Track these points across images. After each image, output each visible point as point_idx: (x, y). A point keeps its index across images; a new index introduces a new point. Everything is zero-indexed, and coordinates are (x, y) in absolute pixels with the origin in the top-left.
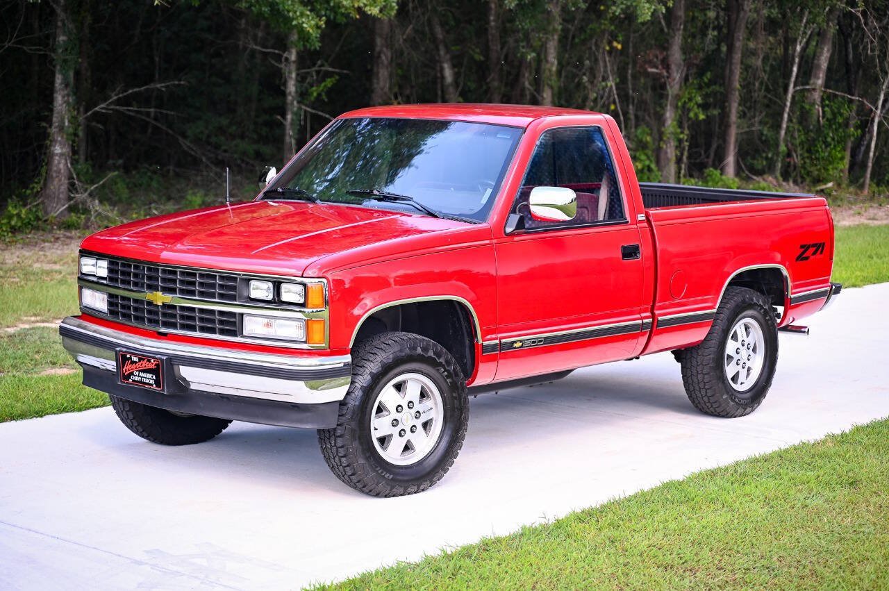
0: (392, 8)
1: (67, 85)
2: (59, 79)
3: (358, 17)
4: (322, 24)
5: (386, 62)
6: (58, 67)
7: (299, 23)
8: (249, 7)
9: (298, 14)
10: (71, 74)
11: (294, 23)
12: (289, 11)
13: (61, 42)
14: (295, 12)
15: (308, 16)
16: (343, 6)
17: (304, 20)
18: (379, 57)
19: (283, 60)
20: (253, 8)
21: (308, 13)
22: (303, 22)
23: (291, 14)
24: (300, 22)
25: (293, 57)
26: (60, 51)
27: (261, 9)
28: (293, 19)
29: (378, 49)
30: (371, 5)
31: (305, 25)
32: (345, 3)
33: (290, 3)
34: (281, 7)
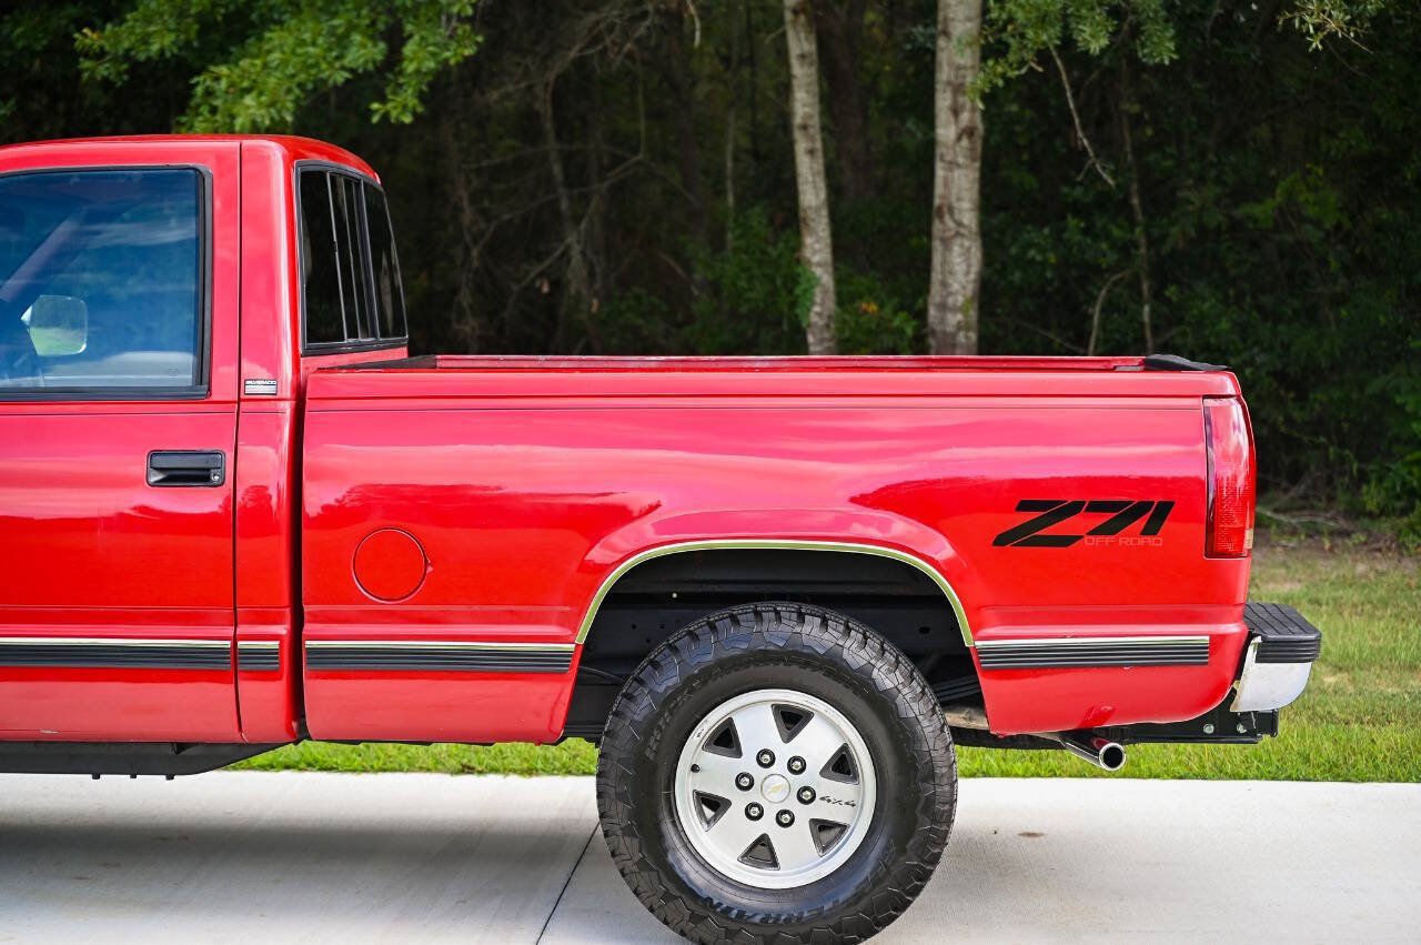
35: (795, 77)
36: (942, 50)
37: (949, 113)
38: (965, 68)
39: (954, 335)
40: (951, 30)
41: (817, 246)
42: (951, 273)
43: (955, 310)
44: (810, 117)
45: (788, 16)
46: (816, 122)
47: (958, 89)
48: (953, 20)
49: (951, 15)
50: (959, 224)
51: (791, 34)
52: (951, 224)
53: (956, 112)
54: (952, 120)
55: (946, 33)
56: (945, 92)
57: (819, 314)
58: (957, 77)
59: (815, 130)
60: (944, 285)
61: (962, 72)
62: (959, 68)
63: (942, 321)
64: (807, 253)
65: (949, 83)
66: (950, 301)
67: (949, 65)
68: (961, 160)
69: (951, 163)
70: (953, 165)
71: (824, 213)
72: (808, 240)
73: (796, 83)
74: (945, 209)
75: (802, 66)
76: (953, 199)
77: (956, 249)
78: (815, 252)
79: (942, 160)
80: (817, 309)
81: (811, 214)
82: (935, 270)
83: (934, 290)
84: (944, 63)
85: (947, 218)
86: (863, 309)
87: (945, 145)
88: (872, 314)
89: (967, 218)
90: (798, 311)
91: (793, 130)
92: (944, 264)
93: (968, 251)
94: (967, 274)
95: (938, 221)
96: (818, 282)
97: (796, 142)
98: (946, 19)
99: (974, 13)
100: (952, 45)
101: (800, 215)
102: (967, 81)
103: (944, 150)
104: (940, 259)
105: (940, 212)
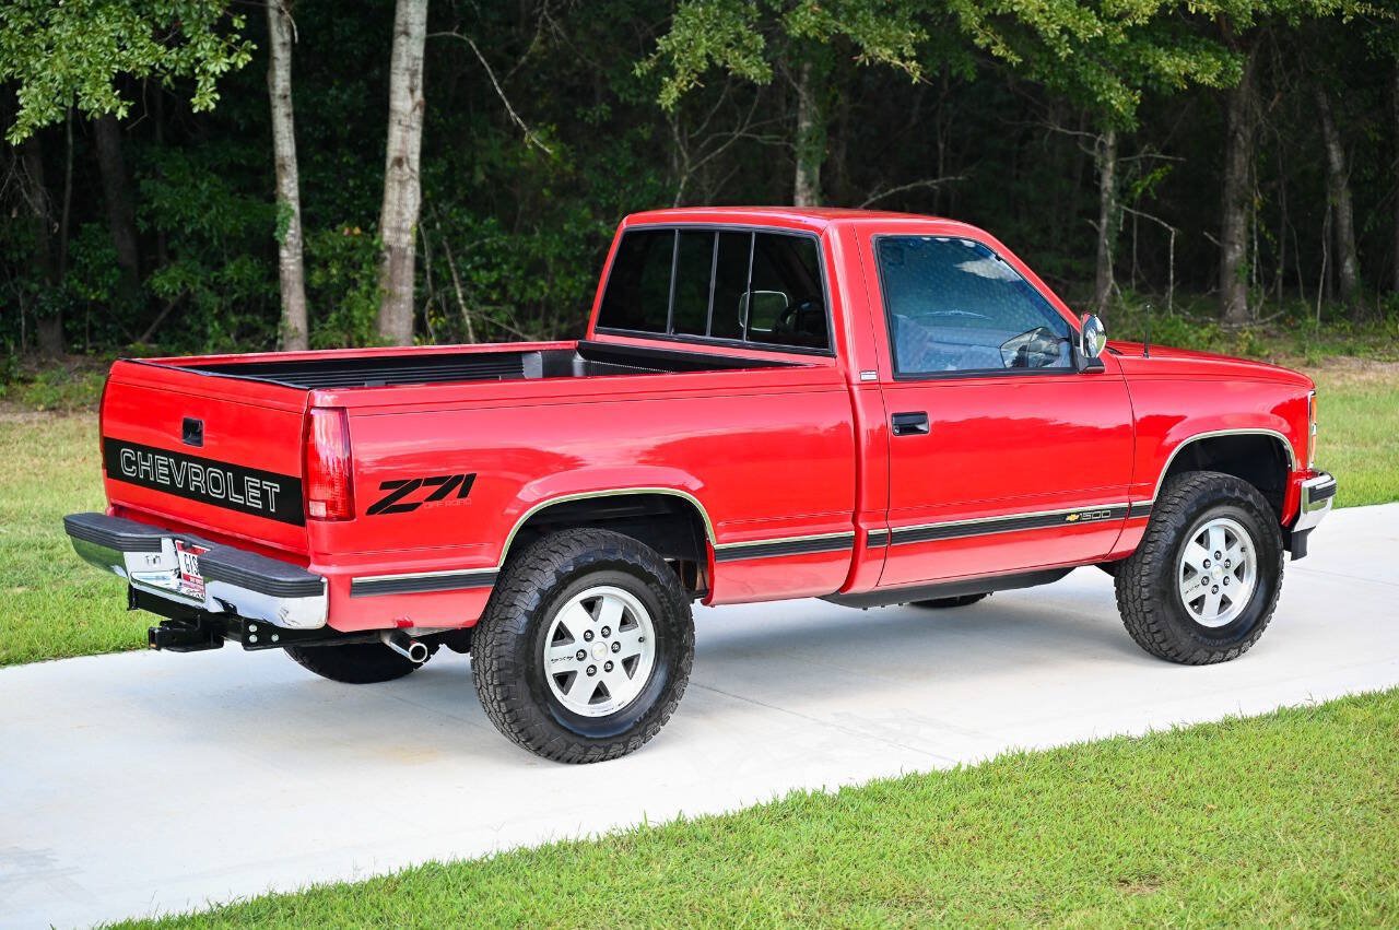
0: (1235, 74)
1: (811, 185)
2: (800, 176)
3: (1185, 87)
4: (1137, 98)
5: (1243, 144)
6: (800, 162)
7: (1105, 100)
8: (1042, 80)
9: (1105, 87)
10: (817, 170)
11: (1099, 99)
12: (1092, 84)
13: (804, 130)
14: (1101, 84)
15: (1118, 89)
16: (1166, 74)
17: (1112, 94)
18: (1234, 137)
19: (1096, 145)
20: (1046, 81)
21: (1118, 85)
22: (1111, 98)
23: (1095, 88)
24: (1107, 97)
25: (1111, 142)
26: (803, 140)
27: (1056, 81)
28: (1098, 94)
29: (1232, 127)
30: (1203, 72)
31: (1113, 102)
32: (1167, 69)
33: (1094, 72)
34: (1082, 79)
35: (275, 58)
36: (402, 45)
37: (408, 91)
38: (418, 59)
39: (405, 250)
40: (410, 31)
41: (292, 185)
42: (406, 205)
43: (406, 232)
44: (284, 89)
45: (273, 14)
46: (289, 93)
47: (413, 75)
48: (412, 24)
49: (411, 21)
50: (412, 170)
51: (274, 27)
52: (408, 170)
53: (412, 91)
54: (409, 95)
55: (407, 33)
56: (404, 74)
57: (293, 235)
58: (413, 65)
59: (289, 100)
60: (400, 214)
61: (417, 62)
62: (415, 58)
63: (398, 240)
64: (285, 190)
65: (408, 69)
66: (404, 225)
67: (408, 56)
68: (414, 125)
69: (407, 126)
70: (409, 128)
71: (295, 160)
72: (285, 181)
73: (277, 63)
74: (404, 160)
75: (283, 51)
76: (409, 152)
77: (410, 189)
78: (290, 190)
79: (400, 123)
80: (291, 232)
81: (288, 161)
82: (390, 203)
83: (389, 217)
84: (403, 54)
85: (405, 166)
86: (346, 232)
87: (403, 114)
88: (357, 236)
89: (416, 166)
90: (276, 234)
91: (272, 98)
92: (400, 199)
93: (415, 188)
94: (414, 206)
95: (396, 168)
96: (293, 212)
97: (275, 107)
98: (406, 23)
99: (424, 20)
100: (411, 41)
101: (278, 162)
102: (420, 68)
103: (402, 118)
104: (396, 195)
105: (399, 162)
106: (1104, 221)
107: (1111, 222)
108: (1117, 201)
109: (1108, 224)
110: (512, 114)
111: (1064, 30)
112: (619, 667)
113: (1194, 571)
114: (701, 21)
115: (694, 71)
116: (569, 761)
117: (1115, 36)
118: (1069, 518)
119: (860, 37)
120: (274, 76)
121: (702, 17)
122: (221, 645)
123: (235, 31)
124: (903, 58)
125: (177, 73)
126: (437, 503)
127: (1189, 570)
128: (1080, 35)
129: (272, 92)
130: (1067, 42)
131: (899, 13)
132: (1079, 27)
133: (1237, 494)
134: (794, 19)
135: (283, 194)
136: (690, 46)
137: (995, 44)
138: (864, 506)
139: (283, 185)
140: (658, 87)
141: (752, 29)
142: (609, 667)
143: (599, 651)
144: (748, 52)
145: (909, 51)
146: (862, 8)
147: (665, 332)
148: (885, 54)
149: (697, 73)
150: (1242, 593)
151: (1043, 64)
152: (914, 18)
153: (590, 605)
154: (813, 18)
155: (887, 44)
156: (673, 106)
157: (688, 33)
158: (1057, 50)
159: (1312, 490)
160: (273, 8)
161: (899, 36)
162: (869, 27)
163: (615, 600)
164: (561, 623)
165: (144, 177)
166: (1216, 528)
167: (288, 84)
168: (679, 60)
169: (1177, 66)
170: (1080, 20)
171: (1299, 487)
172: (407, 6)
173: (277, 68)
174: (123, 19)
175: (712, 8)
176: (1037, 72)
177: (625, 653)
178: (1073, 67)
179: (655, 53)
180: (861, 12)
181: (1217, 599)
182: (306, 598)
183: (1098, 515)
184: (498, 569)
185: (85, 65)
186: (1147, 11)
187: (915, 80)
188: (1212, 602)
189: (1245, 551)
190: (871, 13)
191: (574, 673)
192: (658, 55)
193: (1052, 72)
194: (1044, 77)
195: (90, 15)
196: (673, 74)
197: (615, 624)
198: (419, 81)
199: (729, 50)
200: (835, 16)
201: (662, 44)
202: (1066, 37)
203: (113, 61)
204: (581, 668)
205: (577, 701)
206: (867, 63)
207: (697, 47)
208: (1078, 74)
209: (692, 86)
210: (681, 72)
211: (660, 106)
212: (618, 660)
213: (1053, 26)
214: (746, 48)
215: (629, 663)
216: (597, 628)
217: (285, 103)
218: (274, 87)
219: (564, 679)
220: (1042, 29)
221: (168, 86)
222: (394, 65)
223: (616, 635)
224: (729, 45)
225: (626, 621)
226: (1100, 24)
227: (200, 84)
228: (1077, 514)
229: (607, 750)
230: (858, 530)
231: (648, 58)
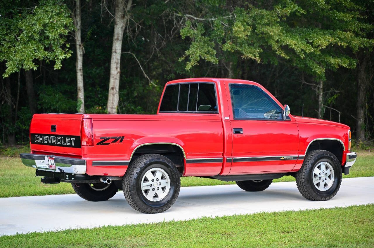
0: (354, 65)
3: (338, 67)
4: (324, 70)
5: (362, 89)
7: (315, 71)
8: (297, 65)
9: (315, 67)
11: (313, 70)
12: (311, 66)
14: (314, 67)
15: (318, 68)
16: (333, 63)
17: (317, 69)
18: (360, 87)
19: (317, 88)
20: (298, 66)
21: (319, 67)
22: (316, 70)
23: (312, 67)
24: (315, 70)
25: (321, 87)
27: (301, 66)
29: (359, 84)
30: (344, 63)
31: (317, 71)
32: (332, 62)
33: (312, 63)
34: (308, 65)
36: (114, 55)
37: (116, 68)
40: (117, 51)
41: (82, 95)
42: (114, 101)
43: (114, 108)
44: (81, 67)
45: (78, 46)
46: (82, 69)
47: (117, 64)
48: (117, 49)
49: (117, 48)
50: (116, 91)
51: (78, 50)
53: (117, 68)
54: (116, 70)
55: (115, 52)
56: (114, 64)
57: (82, 109)
58: (117, 61)
59: (82, 71)
60: (113, 103)
61: (118, 60)
62: (118, 59)
63: (112, 111)
65: (116, 62)
66: (114, 107)
67: (116, 59)
68: (117, 78)
70: (116, 79)
71: (83, 88)
73: (78, 60)
74: (114, 88)
75: (80, 57)
76: (116, 86)
77: (116, 96)
78: (81, 96)
79: (113, 77)
80: (81, 108)
81: (81, 88)
82: (110, 100)
83: (109, 104)
84: (115, 58)
85: (114, 90)
86: (97, 108)
87: (114, 75)
88: (100, 109)
89: (118, 90)
90: (77, 109)
91: (77, 70)
92: (113, 99)
93: (117, 96)
94: (117, 101)
95: (112, 90)
96: (82, 103)
97: (78, 73)
98: (115, 49)
99: (121, 48)
100: (117, 54)
101: (78, 88)
102: (119, 62)
103: (114, 76)
104: (112, 98)
105: (113, 88)
106: (320, 110)
107: (322, 110)
108: (323, 104)
109: (321, 111)
110: (145, 75)
111: (302, 50)
112: (161, 189)
113: (317, 176)
114: (198, 47)
115: (196, 60)
116: (147, 213)
117: (317, 52)
118: (281, 158)
119: (243, 51)
120: (78, 64)
121: (198, 45)
122: (59, 183)
123: (67, 48)
124: (255, 57)
125: (50, 59)
126: (114, 143)
127: (315, 175)
128: (307, 51)
129: (77, 68)
130: (303, 53)
131: (255, 45)
132: (306, 49)
133: (328, 155)
134: (224, 46)
135: (79, 97)
136: (194, 53)
137: (282, 53)
138: (226, 152)
139: (79, 95)
140: (185, 65)
141: (213, 49)
142: (158, 189)
143: (155, 184)
144: (211, 55)
145: (257, 55)
146: (244, 43)
147: (176, 111)
148: (250, 56)
149: (197, 61)
150: (330, 183)
151: (297, 61)
152: (259, 46)
153: (153, 173)
154: (230, 46)
155: (251, 53)
156: (190, 70)
157: (194, 50)
158: (300, 56)
159: (349, 156)
160: (78, 45)
161: (254, 51)
162: (246, 48)
163: (160, 172)
164: (146, 177)
165: (41, 93)
166: (323, 164)
167: (81, 66)
168: (192, 57)
169: (335, 61)
170: (307, 47)
171: (346, 155)
172: (116, 44)
173: (79, 62)
174: (36, 44)
175: (201, 43)
176: (296, 63)
177: (162, 186)
178: (306, 62)
179: (185, 55)
180: (244, 45)
181: (324, 184)
182: (81, 165)
183: (289, 158)
184: (129, 161)
185: (25, 56)
186: (326, 45)
187: (258, 62)
188: (322, 184)
189: (331, 171)
190: (247, 45)
191: (149, 190)
192: (186, 56)
193: (299, 63)
194: (298, 64)
195: (27, 43)
196: (190, 61)
197: (160, 178)
198: (119, 66)
199: (206, 54)
200: (236, 45)
201: (187, 53)
202: (303, 52)
203: (33, 56)
204: (151, 188)
205: (150, 197)
206: (245, 58)
207: (197, 53)
208: (307, 64)
209: (195, 64)
210: (192, 60)
211: (186, 69)
212: (160, 187)
213: (299, 49)
214: (211, 54)
215: (163, 188)
216: (155, 179)
217: (81, 72)
218: (77, 67)
219: (146, 191)
220: (296, 49)
221: (48, 63)
222: (112, 61)
223: (160, 181)
224: (206, 53)
225: (163, 177)
226: (312, 48)
227: (57, 62)
228: (284, 157)
229: (157, 210)
230: (224, 157)
231: (183, 57)
